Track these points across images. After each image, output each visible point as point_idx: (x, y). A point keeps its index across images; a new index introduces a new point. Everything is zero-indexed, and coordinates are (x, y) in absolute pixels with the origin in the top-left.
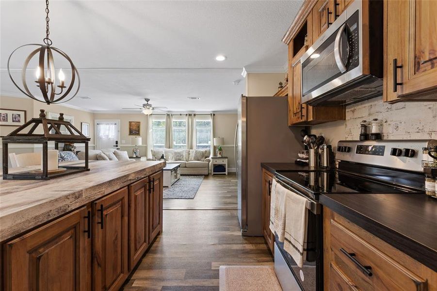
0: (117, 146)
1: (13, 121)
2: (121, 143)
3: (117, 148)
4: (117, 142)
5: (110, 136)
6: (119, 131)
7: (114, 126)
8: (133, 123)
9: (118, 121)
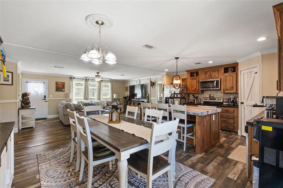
0: (45, 99)
1: (4, 81)
2: (49, 97)
3: (45, 100)
4: (45, 97)
5: (40, 92)
6: (47, 88)
7: (42, 84)
8: (59, 83)
9: (46, 81)
